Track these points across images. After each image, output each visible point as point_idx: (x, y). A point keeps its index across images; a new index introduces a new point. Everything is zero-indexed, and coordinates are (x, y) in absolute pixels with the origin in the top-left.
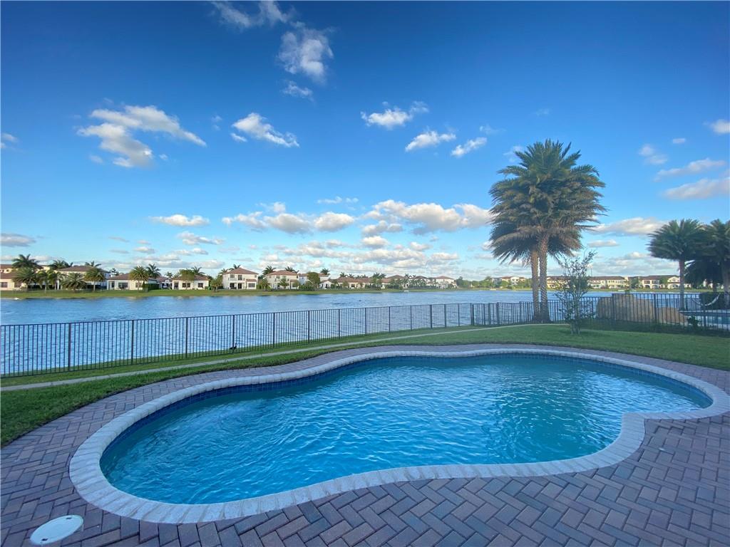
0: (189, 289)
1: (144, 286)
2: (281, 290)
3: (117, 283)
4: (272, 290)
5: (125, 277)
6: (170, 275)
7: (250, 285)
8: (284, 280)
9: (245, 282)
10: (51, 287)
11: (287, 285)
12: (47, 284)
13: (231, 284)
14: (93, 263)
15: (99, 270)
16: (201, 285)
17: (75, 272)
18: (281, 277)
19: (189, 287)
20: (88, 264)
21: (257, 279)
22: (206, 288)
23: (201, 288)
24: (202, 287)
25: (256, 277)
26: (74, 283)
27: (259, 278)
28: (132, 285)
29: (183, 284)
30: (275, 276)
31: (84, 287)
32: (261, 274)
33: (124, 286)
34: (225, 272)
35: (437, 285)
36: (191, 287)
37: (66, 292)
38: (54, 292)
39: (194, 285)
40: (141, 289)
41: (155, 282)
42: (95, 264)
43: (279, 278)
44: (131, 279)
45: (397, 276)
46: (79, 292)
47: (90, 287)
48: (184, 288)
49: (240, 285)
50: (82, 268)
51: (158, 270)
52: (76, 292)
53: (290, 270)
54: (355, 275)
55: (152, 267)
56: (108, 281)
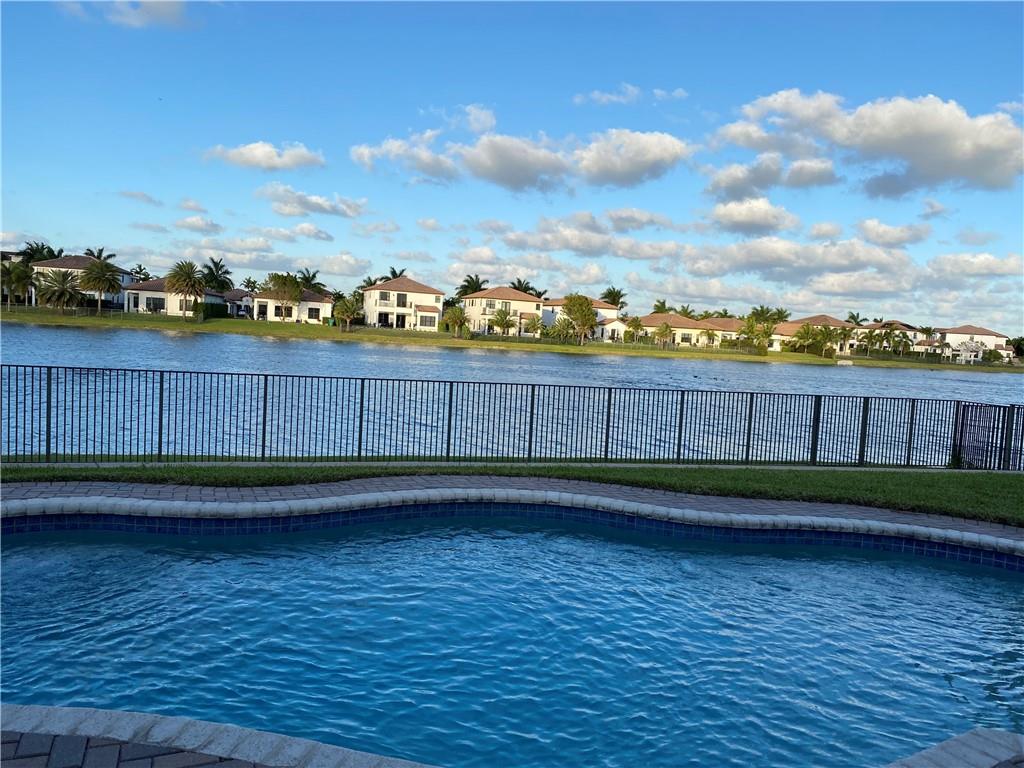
0: (287, 320)
1: (196, 307)
2: (497, 338)
3: (144, 296)
4: (474, 336)
5: (158, 285)
6: (250, 284)
7: (425, 321)
8: (504, 313)
9: (411, 311)
10: (19, 301)
11: (510, 325)
12: (12, 291)
13: (380, 315)
14: (101, 251)
15: (110, 267)
16: (313, 313)
17: (63, 270)
18: (498, 305)
19: (290, 315)
20: (91, 253)
21: (440, 306)
22: (326, 320)
23: (313, 321)
24: (317, 317)
25: (437, 300)
26: (62, 294)
27: (448, 304)
28: (173, 304)
29: (277, 308)
30: (484, 301)
31: (80, 304)
32: (452, 293)
33: (157, 305)
34: (370, 284)
35: (948, 352)
36: (294, 318)
37: (48, 312)
38: (24, 312)
39: (299, 313)
40: (190, 314)
41: (218, 301)
42: (104, 254)
43: (491, 305)
44: (169, 291)
45: (823, 319)
46: (72, 313)
47: (92, 302)
48: (278, 319)
49: (401, 319)
50: (76, 261)
51: (227, 272)
52: (65, 313)
53: (522, 288)
54: (698, 309)
55: (216, 264)
56: (127, 292)
